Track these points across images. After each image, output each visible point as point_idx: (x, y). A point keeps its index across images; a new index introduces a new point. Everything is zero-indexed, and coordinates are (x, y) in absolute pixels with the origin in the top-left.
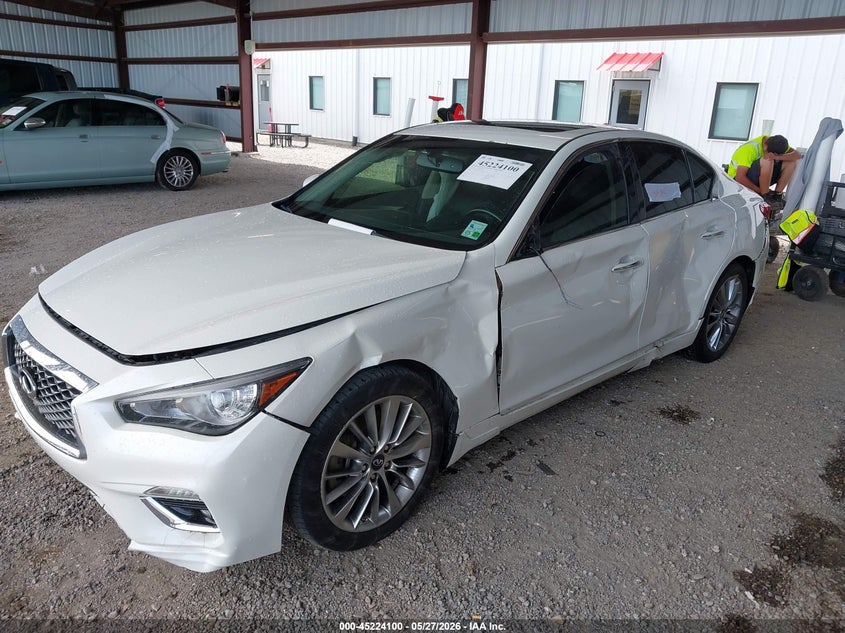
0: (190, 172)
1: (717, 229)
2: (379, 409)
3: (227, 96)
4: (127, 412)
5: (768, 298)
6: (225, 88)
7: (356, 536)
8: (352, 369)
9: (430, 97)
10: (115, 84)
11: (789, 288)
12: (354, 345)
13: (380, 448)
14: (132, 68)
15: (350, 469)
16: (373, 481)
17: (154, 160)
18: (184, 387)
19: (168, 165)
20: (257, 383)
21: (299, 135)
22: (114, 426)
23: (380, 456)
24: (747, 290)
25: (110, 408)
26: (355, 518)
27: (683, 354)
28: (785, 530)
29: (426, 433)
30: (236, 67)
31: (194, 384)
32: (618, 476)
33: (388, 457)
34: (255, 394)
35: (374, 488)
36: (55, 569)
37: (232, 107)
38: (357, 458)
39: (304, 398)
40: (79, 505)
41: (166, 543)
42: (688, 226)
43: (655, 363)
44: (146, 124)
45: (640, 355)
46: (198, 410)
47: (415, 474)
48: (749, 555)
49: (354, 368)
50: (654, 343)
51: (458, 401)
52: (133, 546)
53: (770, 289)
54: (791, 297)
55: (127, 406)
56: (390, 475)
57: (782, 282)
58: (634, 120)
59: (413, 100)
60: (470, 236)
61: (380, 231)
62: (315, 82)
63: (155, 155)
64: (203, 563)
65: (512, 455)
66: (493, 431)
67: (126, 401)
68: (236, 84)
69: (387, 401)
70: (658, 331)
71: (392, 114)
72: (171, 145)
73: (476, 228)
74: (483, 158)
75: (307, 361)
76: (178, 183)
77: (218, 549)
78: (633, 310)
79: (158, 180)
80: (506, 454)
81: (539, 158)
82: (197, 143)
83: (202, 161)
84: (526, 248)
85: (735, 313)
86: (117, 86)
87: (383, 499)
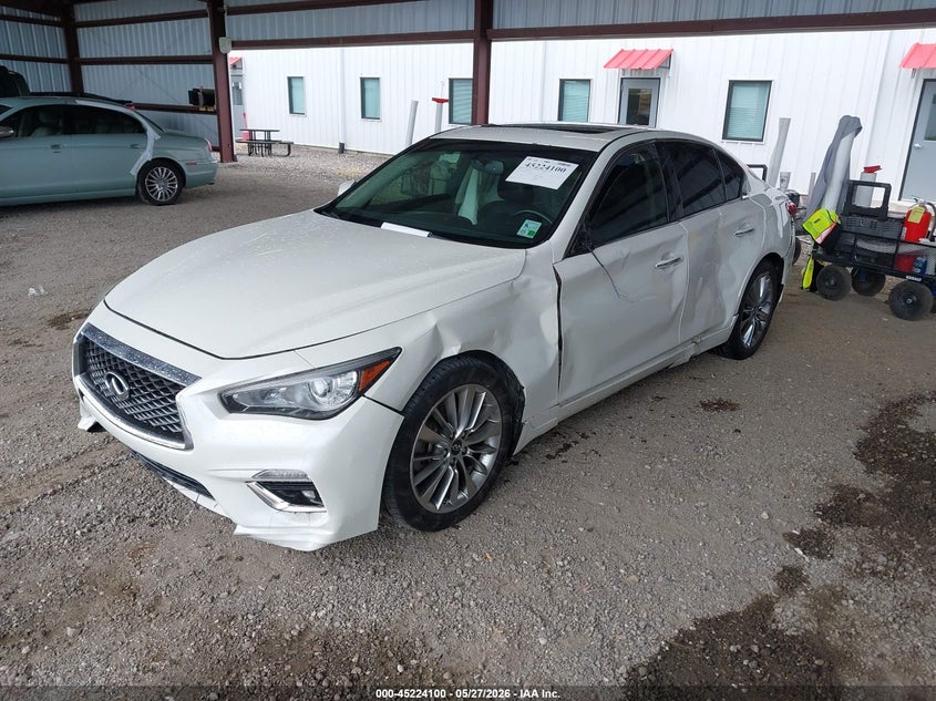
0: (174, 185)
1: (748, 227)
2: (457, 396)
3: (201, 101)
4: (231, 403)
5: (794, 299)
6: (198, 90)
7: (439, 518)
8: (434, 360)
9: (434, 99)
10: (67, 88)
11: (813, 288)
12: (436, 337)
13: (459, 433)
14: (85, 68)
15: (432, 453)
16: (452, 465)
17: (134, 172)
18: (287, 376)
19: (150, 178)
20: (356, 370)
21: (281, 142)
22: (219, 416)
23: (458, 442)
24: (776, 288)
25: (215, 399)
26: (437, 500)
27: (718, 351)
28: (826, 498)
29: (497, 420)
30: (209, 67)
31: (296, 374)
32: (670, 461)
33: (465, 444)
34: (355, 381)
35: (453, 473)
36: (156, 561)
37: (206, 112)
38: (438, 443)
39: (397, 383)
40: (160, 508)
41: (272, 525)
42: (721, 225)
43: (694, 359)
44: (123, 132)
45: (680, 350)
46: (299, 397)
47: (487, 460)
48: (796, 520)
49: (436, 358)
50: (692, 339)
51: (525, 390)
52: (239, 530)
53: (795, 290)
54: (815, 297)
55: (230, 398)
56: (466, 459)
57: (807, 283)
58: (645, 121)
59: (417, 103)
60: (526, 235)
61: (436, 233)
62: (294, 83)
63: (136, 165)
64: (306, 542)
65: (567, 447)
66: (552, 422)
67: (229, 393)
68: (210, 86)
69: (464, 390)
70: (697, 326)
71: (382, 117)
72: (154, 154)
73: (529, 228)
74: (528, 160)
75: (397, 351)
76: (161, 198)
77: (322, 527)
78: (675, 304)
79: (140, 194)
80: (561, 446)
81: (584, 160)
82: (179, 152)
83: (188, 173)
84: (578, 246)
85: (766, 310)
86: (70, 90)
87: (462, 482)
